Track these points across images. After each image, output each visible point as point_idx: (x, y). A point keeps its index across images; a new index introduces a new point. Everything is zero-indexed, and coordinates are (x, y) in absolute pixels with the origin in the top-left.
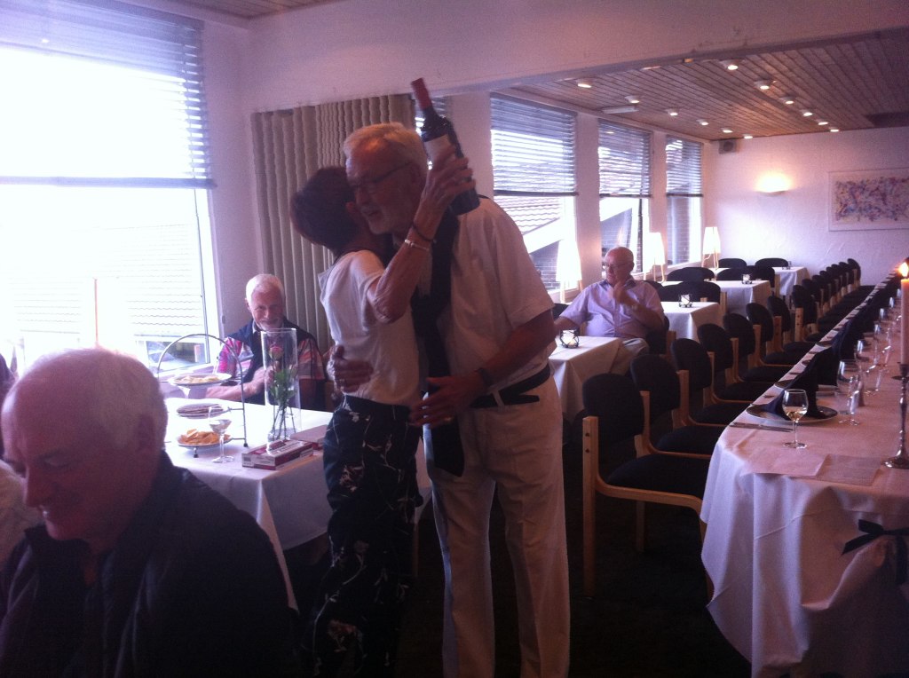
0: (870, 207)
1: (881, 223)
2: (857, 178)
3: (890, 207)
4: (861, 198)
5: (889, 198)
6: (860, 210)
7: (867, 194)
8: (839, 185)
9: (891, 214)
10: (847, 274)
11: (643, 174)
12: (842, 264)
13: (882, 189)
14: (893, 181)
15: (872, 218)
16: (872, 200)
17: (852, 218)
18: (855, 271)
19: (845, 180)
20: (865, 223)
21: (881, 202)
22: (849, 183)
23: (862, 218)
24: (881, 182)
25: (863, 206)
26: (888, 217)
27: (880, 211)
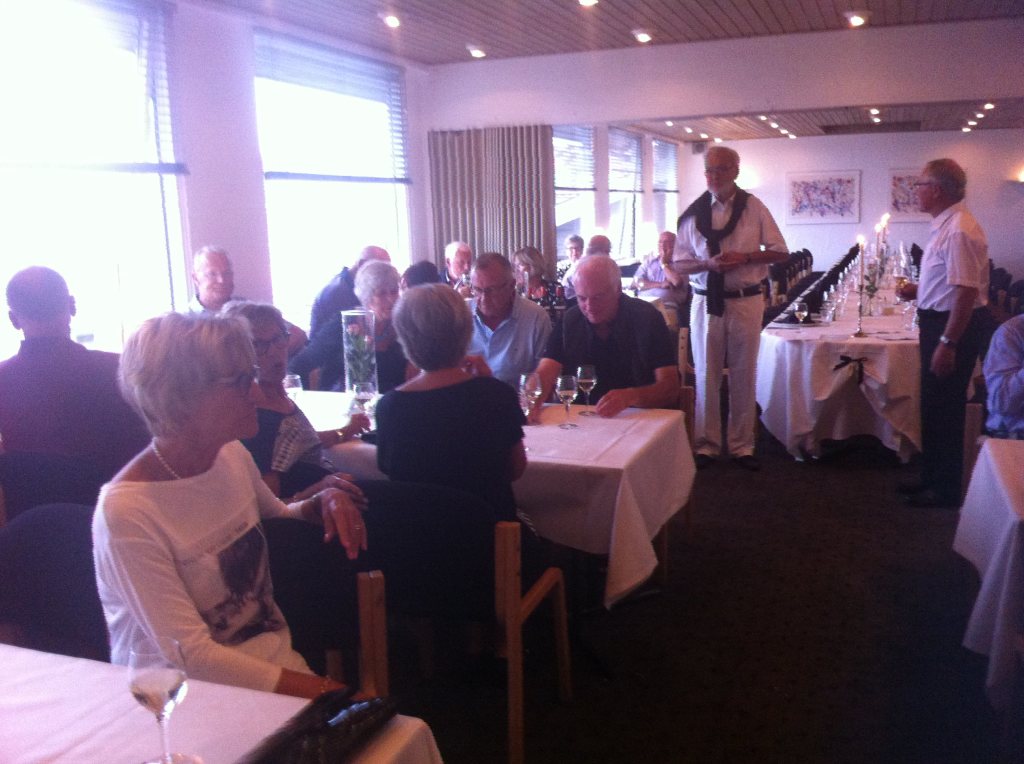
0: (821, 204)
1: (830, 218)
2: (810, 178)
3: (837, 203)
4: (814, 196)
5: (837, 196)
6: (813, 206)
7: (819, 192)
8: (795, 184)
9: (838, 210)
10: (803, 261)
11: (636, 173)
12: (798, 252)
13: (831, 189)
14: (840, 181)
15: (822, 213)
16: (823, 198)
17: (806, 213)
18: (809, 259)
19: (799, 181)
20: (817, 218)
21: (831, 200)
22: (803, 183)
23: (814, 213)
24: (830, 182)
25: (814, 203)
26: (835, 213)
27: (829, 207)
